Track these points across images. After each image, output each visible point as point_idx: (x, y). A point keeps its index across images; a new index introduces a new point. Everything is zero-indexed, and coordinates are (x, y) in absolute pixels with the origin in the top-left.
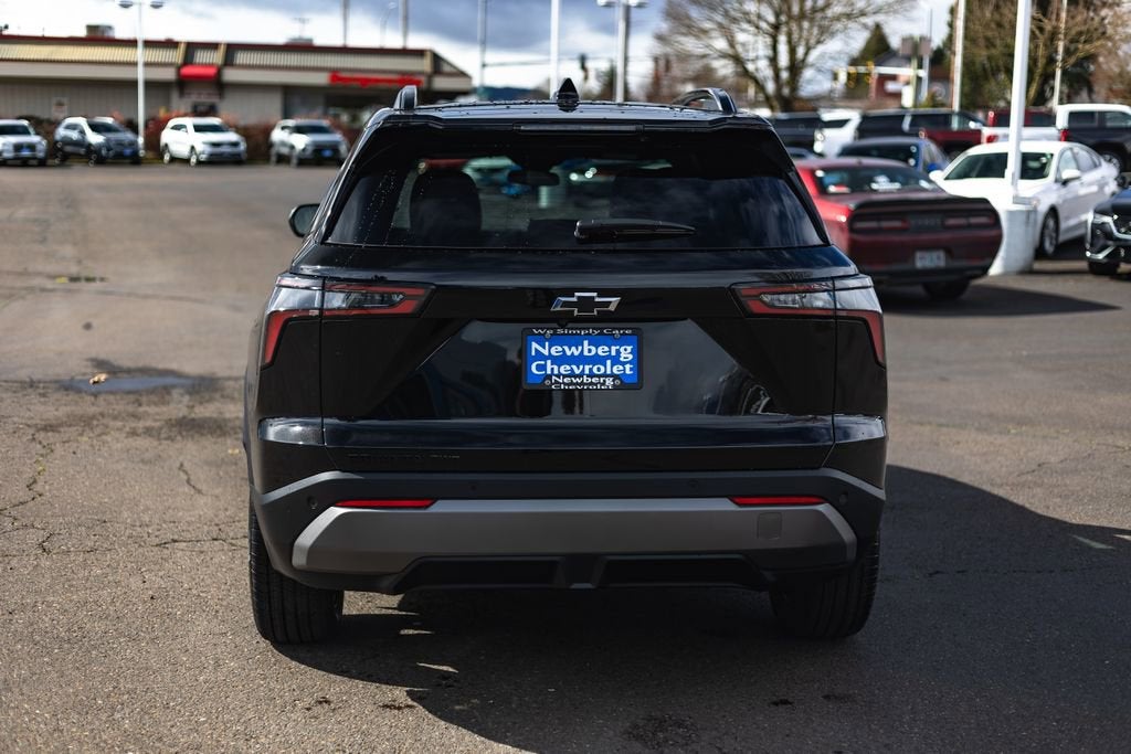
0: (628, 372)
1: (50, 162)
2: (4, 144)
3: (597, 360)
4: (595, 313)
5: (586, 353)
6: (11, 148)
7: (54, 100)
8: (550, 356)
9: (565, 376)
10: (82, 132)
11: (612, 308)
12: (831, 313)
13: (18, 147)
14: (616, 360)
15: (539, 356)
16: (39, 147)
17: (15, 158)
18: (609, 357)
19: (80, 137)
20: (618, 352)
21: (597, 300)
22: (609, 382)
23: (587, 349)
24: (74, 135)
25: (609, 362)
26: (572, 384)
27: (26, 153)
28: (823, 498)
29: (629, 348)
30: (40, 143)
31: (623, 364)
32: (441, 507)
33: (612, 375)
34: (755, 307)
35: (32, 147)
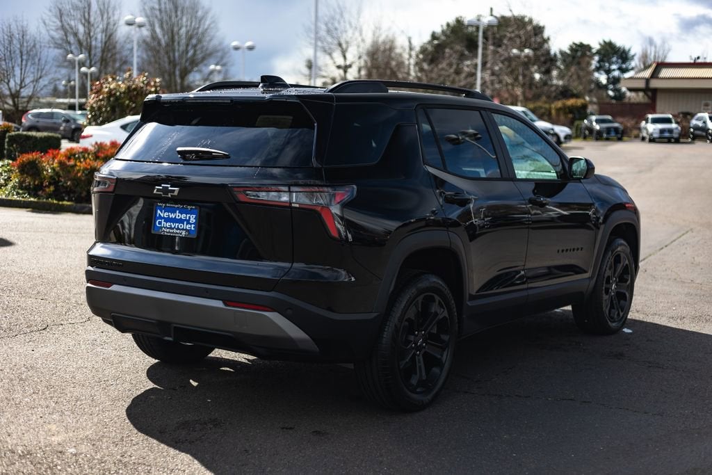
0: (193, 229)
1: (682, 140)
2: (654, 129)
3: (181, 221)
4: (170, 196)
5: (177, 217)
6: (658, 131)
7: (703, 102)
8: (164, 218)
9: (168, 228)
10: (705, 122)
11: (176, 193)
12: (288, 205)
13: (662, 131)
14: (188, 223)
15: (160, 217)
16: (675, 131)
17: (660, 138)
18: (186, 220)
19: (704, 125)
20: (189, 218)
21: (170, 188)
22: (184, 233)
23: (178, 215)
24: (700, 124)
25: (185, 223)
26: (169, 232)
27: (667, 135)
28: (272, 309)
29: (194, 216)
30: (677, 128)
31: (191, 224)
32: (115, 288)
33: (186, 230)
34: (242, 198)
35: (670, 131)
